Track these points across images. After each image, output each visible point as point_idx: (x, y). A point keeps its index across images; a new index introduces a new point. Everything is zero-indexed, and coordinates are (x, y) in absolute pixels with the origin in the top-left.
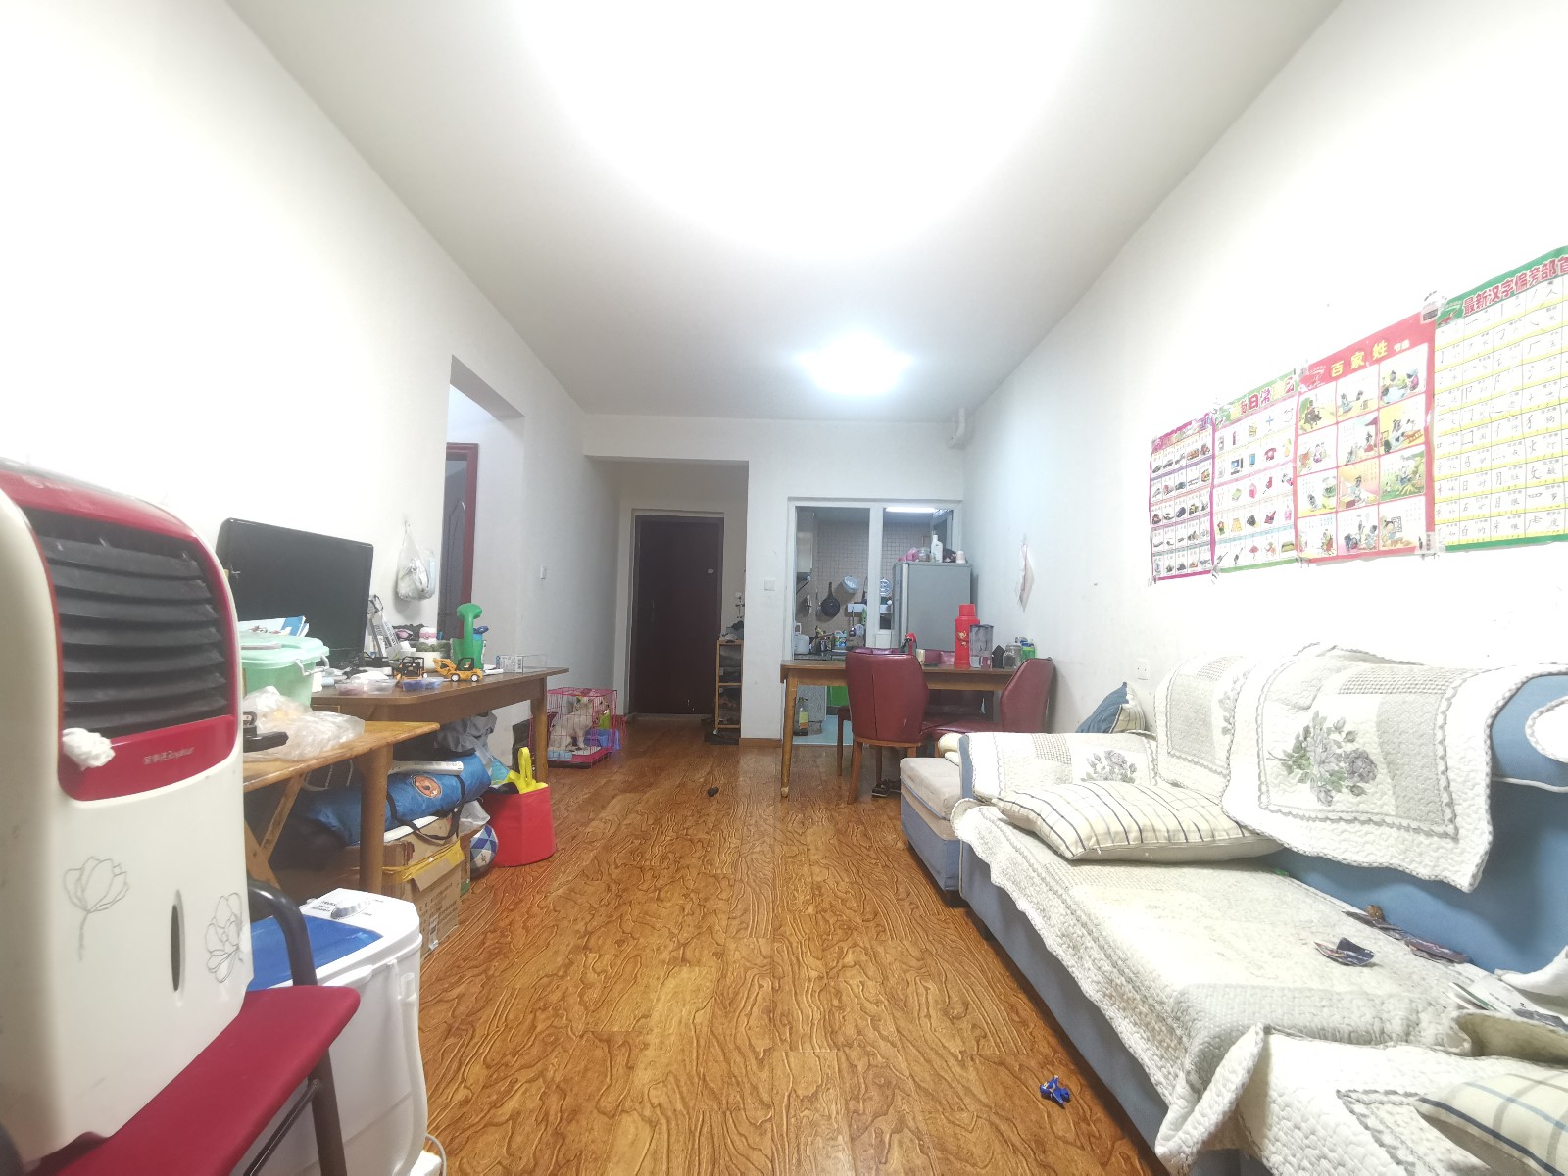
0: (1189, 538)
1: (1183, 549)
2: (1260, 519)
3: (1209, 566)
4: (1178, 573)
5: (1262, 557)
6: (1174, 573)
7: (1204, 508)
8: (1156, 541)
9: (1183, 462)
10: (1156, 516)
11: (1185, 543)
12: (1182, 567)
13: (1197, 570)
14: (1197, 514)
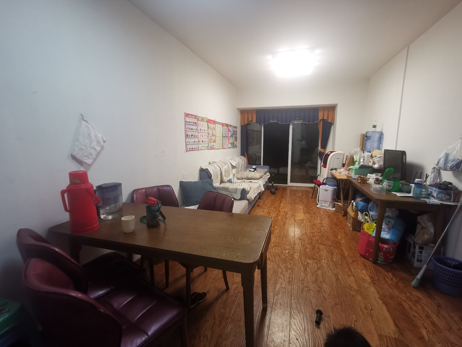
0: (194, 142)
1: (192, 144)
2: (204, 141)
3: (197, 149)
4: (192, 150)
5: (204, 148)
6: (191, 150)
7: (196, 136)
8: (187, 141)
9: (192, 124)
10: (187, 134)
11: (193, 143)
12: (192, 149)
13: (195, 149)
14: (195, 137)
